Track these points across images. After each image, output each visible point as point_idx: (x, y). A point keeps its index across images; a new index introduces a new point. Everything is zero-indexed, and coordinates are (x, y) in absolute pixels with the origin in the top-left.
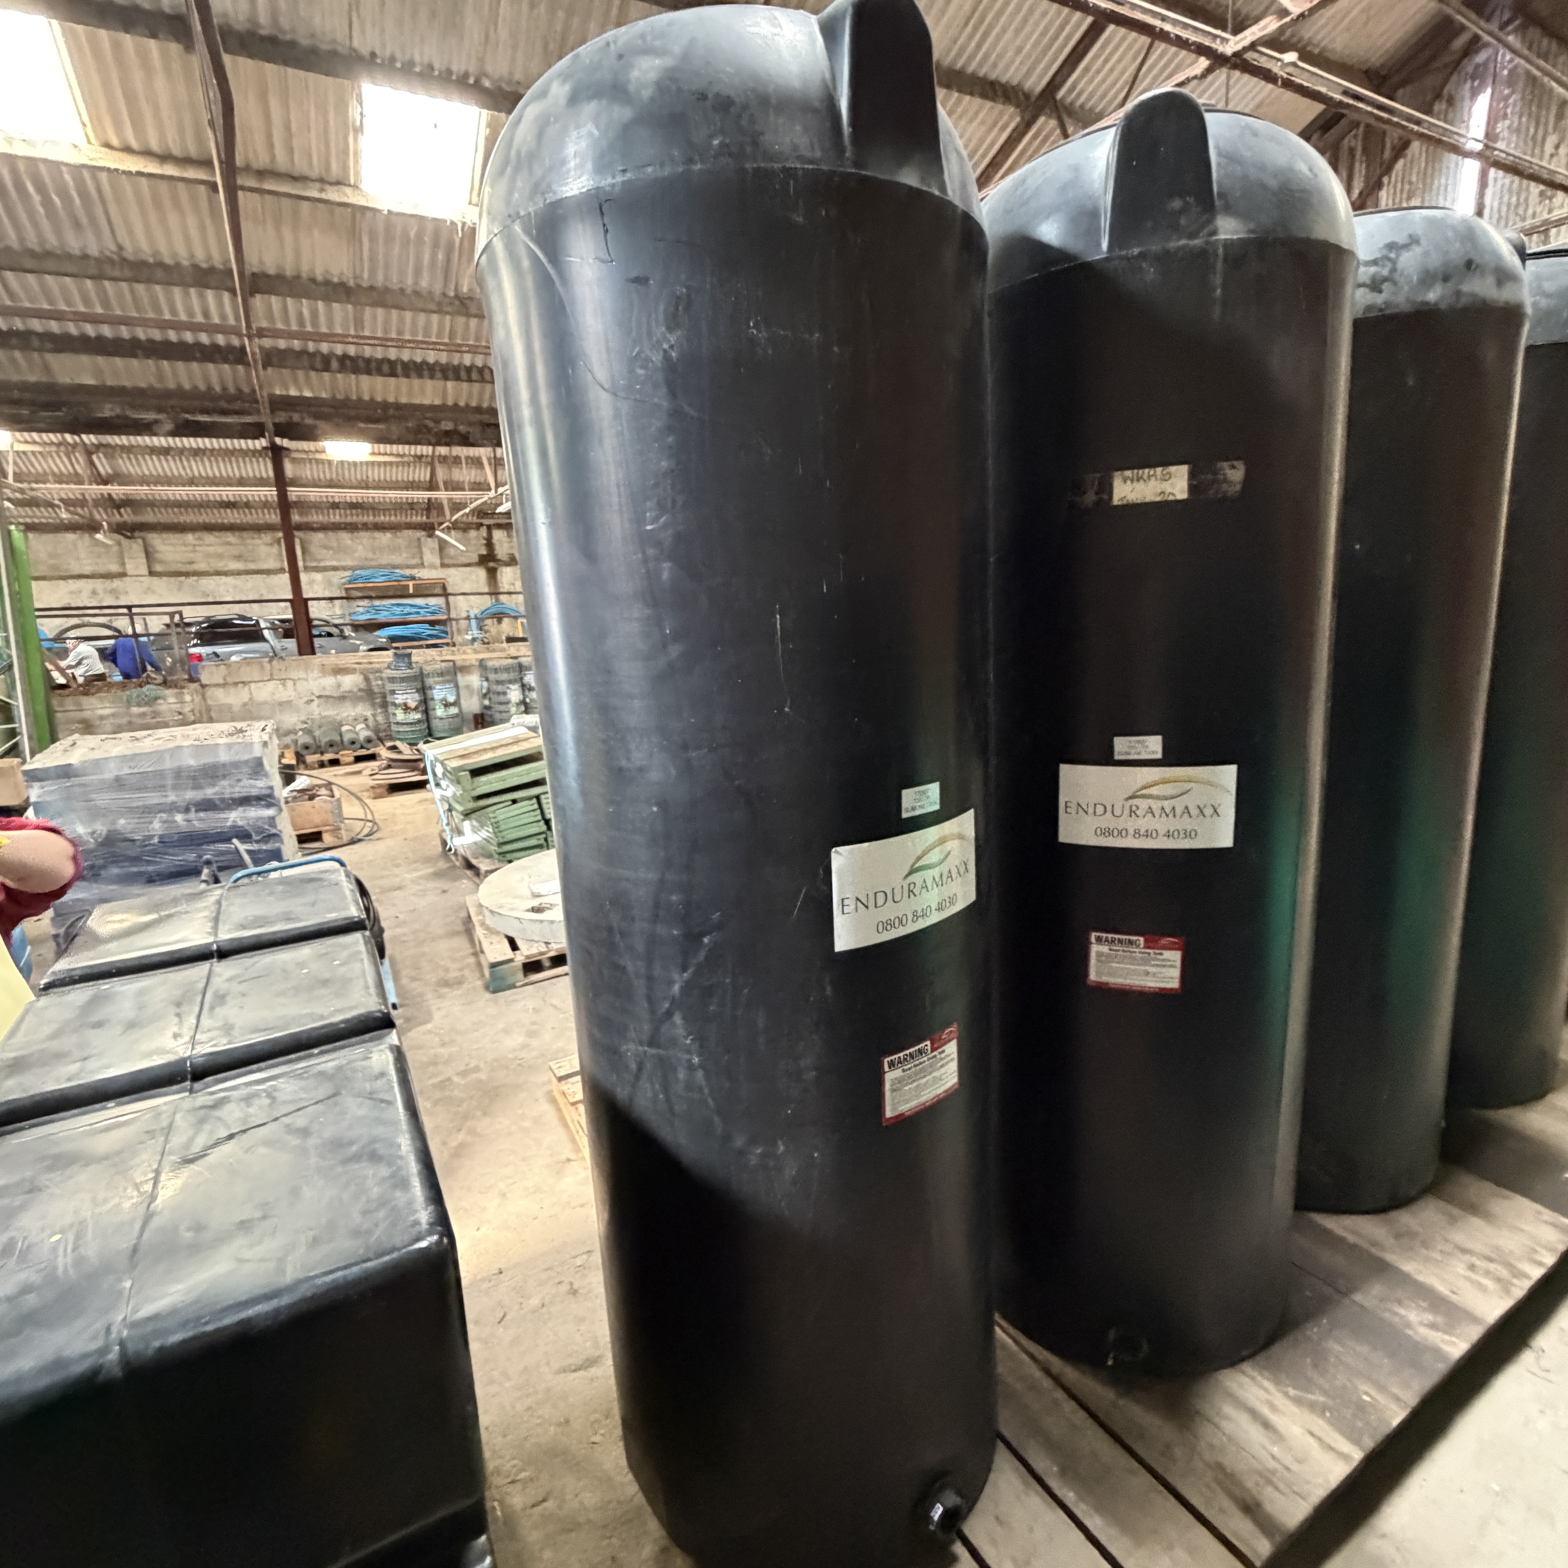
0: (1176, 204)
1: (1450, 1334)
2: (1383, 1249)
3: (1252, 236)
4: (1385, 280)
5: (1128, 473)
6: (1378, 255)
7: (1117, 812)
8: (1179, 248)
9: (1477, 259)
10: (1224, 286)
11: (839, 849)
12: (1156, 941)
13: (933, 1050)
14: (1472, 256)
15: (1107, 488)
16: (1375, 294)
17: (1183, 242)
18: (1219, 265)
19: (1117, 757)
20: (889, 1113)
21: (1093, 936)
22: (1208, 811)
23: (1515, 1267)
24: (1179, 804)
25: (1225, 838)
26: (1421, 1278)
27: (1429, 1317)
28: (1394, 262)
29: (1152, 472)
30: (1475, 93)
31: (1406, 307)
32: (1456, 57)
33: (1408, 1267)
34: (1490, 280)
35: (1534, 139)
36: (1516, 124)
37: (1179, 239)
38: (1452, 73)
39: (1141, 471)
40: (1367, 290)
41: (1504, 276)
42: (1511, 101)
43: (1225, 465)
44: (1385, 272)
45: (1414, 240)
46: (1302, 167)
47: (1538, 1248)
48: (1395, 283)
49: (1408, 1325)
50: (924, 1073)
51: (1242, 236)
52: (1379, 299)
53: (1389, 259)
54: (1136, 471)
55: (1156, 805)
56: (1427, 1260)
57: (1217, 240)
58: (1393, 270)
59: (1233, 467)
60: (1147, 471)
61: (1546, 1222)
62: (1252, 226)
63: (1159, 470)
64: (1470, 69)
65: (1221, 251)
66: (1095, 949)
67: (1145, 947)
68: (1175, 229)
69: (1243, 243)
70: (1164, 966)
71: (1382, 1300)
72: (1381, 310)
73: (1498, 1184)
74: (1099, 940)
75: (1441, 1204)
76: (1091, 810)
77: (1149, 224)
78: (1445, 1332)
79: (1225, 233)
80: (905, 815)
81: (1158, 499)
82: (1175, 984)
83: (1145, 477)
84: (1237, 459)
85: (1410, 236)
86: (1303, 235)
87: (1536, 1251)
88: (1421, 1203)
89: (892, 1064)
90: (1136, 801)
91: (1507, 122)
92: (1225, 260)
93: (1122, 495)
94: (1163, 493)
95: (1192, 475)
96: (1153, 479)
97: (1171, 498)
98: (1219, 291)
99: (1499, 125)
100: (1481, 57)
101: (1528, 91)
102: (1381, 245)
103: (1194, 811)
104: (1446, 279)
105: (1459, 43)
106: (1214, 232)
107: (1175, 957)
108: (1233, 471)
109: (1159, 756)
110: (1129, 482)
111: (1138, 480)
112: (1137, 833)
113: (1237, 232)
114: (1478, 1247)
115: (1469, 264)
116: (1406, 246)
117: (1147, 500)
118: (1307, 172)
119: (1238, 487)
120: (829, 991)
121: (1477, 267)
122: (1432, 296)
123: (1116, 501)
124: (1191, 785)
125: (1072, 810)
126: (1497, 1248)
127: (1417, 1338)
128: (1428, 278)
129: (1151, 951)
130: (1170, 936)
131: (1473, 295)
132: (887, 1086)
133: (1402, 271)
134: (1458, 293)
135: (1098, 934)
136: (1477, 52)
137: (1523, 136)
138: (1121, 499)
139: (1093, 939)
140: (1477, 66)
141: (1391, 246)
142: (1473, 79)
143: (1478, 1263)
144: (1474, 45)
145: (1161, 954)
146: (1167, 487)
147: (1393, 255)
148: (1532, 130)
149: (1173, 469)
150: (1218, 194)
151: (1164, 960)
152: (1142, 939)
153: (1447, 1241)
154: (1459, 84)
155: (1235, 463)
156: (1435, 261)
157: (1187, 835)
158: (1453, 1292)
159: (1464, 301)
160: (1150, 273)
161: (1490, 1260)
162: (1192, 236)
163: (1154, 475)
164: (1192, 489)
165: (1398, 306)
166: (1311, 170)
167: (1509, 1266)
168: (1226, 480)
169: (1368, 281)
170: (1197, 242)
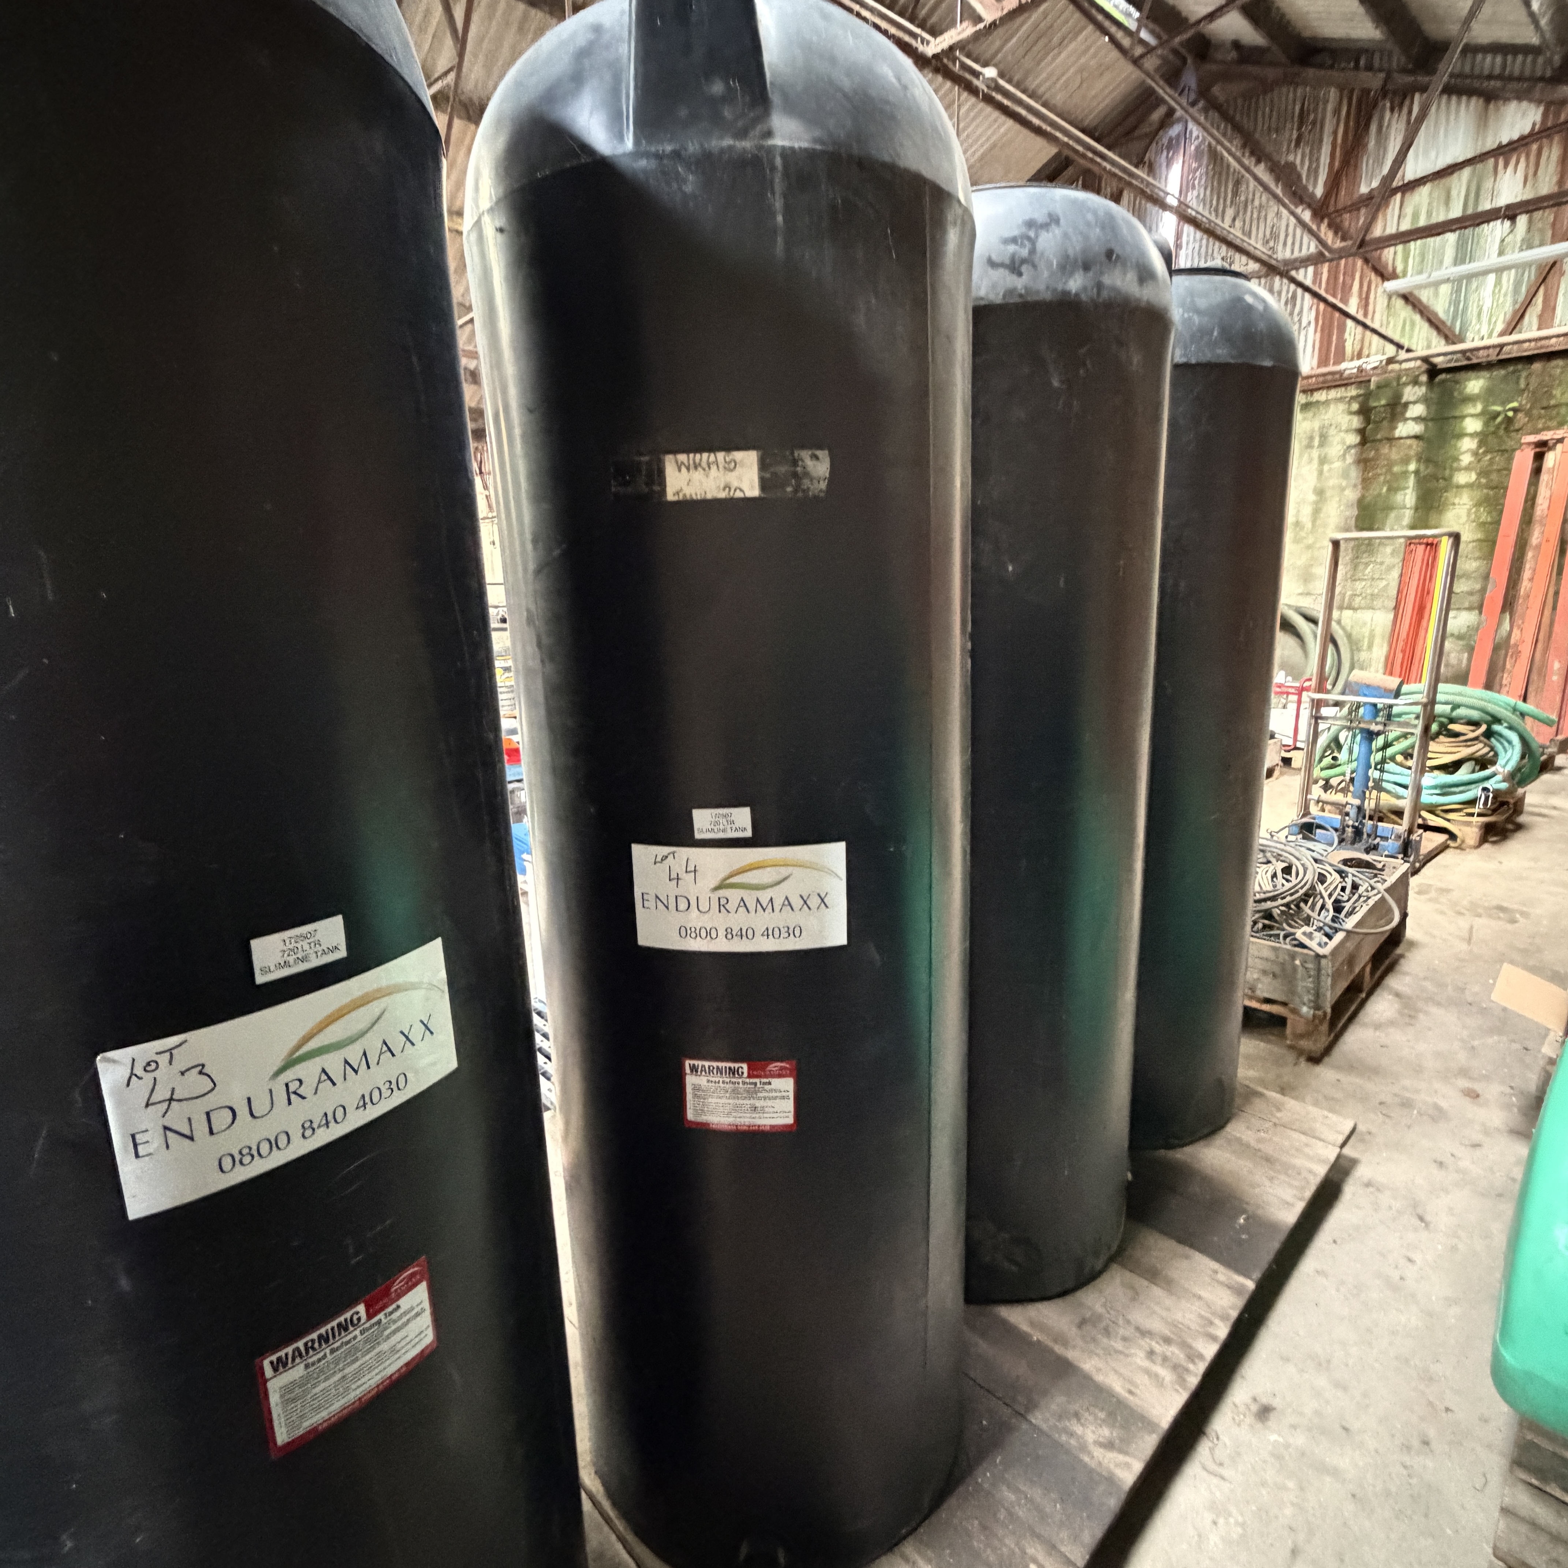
0: (717, 88)
1: (1126, 1453)
2: (1065, 1343)
3: (818, 147)
4: (1024, 261)
5: (682, 457)
6: (1016, 232)
7: (704, 906)
8: (722, 151)
9: (1118, 250)
10: (788, 210)
11: (111, 1054)
12: (763, 1069)
13: (370, 1316)
14: (1113, 245)
15: (658, 476)
16: (1014, 277)
17: (728, 142)
18: (778, 179)
19: (698, 836)
20: (282, 1436)
21: (688, 1063)
22: (814, 902)
23: (1190, 1347)
24: (778, 894)
25: (838, 936)
26: (1099, 1378)
27: (1106, 1432)
28: (1033, 242)
29: (712, 458)
30: (1169, 162)
31: (1048, 296)
32: (1155, 126)
33: (1088, 1365)
34: (1131, 276)
35: (1216, 210)
36: (1202, 196)
37: (721, 138)
38: (1151, 143)
39: (698, 456)
40: (1007, 272)
41: (1145, 274)
42: (1198, 174)
43: (805, 454)
44: (1024, 252)
45: (1053, 220)
46: (886, 72)
47: (1212, 1318)
48: (1034, 266)
49: (1083, 1447)
50: (353, 1354)
51: (805, 145)
52: (1019, 283)
53: (1029, 238)
54: (691, 455)
55: (750, 898)
56: (1110, 1352)
57: (775, 146)
58: (1033, 251)
59: (817, 458)
60: (705, 455)
61: (1221, 1283)
62: (817, 133)
63: (721, 455)
64: (1165, 141)
65: (778, 161)
66: (691, 1080)
67: (749, 1076)
68: (717, 122)
69: (810, 155)
70: (775, 1098)
71: (1060, 1418)
72: (1021, 296)
73: (1181, 1241)
74: (694, 1069)
75: (1128, 1274)
76: (672, 906)
77: (683, 112)
78: (1121, 1451)
79: (783, 138)
80: (260, 979)
81: (722, 495)
82: (790, 1120)
83: (704, 464)
84: (821, 448)
85: (1050, 215)
86: (887, 158)
87: (1211, 1323)
88: (1106, 1276)
89: (279, 1366)
90: (722, 893)
91: (1195, 193)
92: (786, 174)
93: (678, 488)
94: (727, 487)
95: (763, 466)
96: (714, 468)
97: (739, 494)
98: (780, 219)
99: (1189, 194)
100: (1175, 130)
101: (1211, 167)
102: (1020, 221)
103: (797, 902)
104: (1086, 267)
105: (1157, 115)
106: (769, 134)
107: (787, 1085)
108: (815, 462)
109: (749, 833)
110: (684, 469)
111: (696, 468)
112: (729, 933)
113: (799, 139)
114: (1155, 1325)
115: (1109, 254)
116: (1045, 226)
117: (709, 496)
118: (894, 80)
119: (823, 485)
120: (125, 1283)
121: (1118, 257)
122: (1075, 284)
123: (670, 497)
124: (790, 870)
125: (651, 904)
126: (1174, 1325)
127: (1093, 1464)
128: (1067, 266)
129: (757, 1080)
130: (778, 1061)
131: (1114, 289)
132: (274, 1399)
133: (1042, 254)
134: (1099, 286)
135: (692, 1062)
136: (1171, 125)
137: (1208, 206)
138: (678, 493)
139: (688, 1070)
140: (1171, 140)
141: (1030, 224)
142: (1169, 148)
143: (1158, 1348)
144: (1169, 118)
145: (770, 1083)
146: (733, 479)
147: (1032, 234)
148: (1214, 202)
149: (738, 455)
150: (771, 83)
151: (771, 1091)
152: (745, 1066)
153: (1128, 1322)
154: (1159, 152)
155: (819, 453)
156: (1075, 247)
157: (790, 932)
158: (1130, 1392)
159: (1105, 294)
160: (691, 184)
161: (1167, 1341)
162: (742, 134)
163: (716, 462)
164: (764, 484)
165: (1038, 292)
166: (899, 80)
167: (1185, 1346)
168: (807, 474)
169: (1007, 261)
170: (746, 144)
